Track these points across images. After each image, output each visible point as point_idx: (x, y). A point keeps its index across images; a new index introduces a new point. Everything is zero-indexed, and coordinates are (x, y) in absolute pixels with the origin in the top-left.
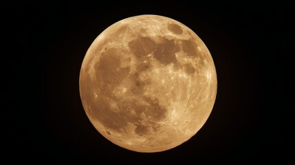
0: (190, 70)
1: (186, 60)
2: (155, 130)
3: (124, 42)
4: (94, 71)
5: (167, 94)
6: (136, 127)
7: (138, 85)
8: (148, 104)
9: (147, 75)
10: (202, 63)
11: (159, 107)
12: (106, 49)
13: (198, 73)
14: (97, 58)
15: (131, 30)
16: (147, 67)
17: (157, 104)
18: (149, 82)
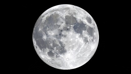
0: (86, 40)
1: (86, 35)
2: (57, 57)
3: (64, 15)
4: (45, 19)
5: (71, 46)
6: (49, 51)
7: (60, 35)
8: (60, 45)
9: (66, 33)
10: (93, 40)
11: (64, 49)
12: (55, 13)
13: (89, 43)
14: (49, 15)
15: (70, 10)
16: (68, 30)
17: (64, 47)
18: (65, 36)
